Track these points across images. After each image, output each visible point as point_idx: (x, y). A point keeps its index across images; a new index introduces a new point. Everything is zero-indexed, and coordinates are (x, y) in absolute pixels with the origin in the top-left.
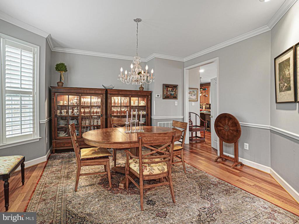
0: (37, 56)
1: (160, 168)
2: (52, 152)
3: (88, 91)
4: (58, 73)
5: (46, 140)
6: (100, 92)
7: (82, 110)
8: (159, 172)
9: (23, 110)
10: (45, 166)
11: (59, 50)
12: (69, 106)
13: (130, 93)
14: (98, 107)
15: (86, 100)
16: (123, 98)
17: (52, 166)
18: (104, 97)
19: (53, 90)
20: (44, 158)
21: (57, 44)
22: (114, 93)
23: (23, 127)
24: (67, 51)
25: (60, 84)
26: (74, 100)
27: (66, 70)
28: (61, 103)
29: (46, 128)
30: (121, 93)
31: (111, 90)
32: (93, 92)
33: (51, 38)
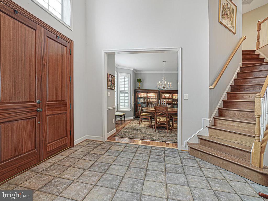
0: (130, 78)
1: (163, 120)
2: (135, 117)
3: (150, 91)
4: (138, 83)
5: (133, 111)
6: (156, 91)
7: (149, 100)
8: (162, 121)
9: (125, 99)
10: (132, 120)
11: (139, 72)
12: (142, 98)
13: (172, 92)
14: (155, 99)
15: (150, 95)
16: (168, 94)
17: (134, 121)
18: (158, 94)
19: (136, 91)
20: (132, 118)
21: (137, 71)
22: (163, 92)
23: (125, 105)
24: (142, 72)
25: (139, 88)
26: (144, 95)
27: (141, 82)
28: (140, 96)
29: (133, 106)
30: (167, 92)
31: (162, 90)
32: (153, 91)
33: (135, 69)
